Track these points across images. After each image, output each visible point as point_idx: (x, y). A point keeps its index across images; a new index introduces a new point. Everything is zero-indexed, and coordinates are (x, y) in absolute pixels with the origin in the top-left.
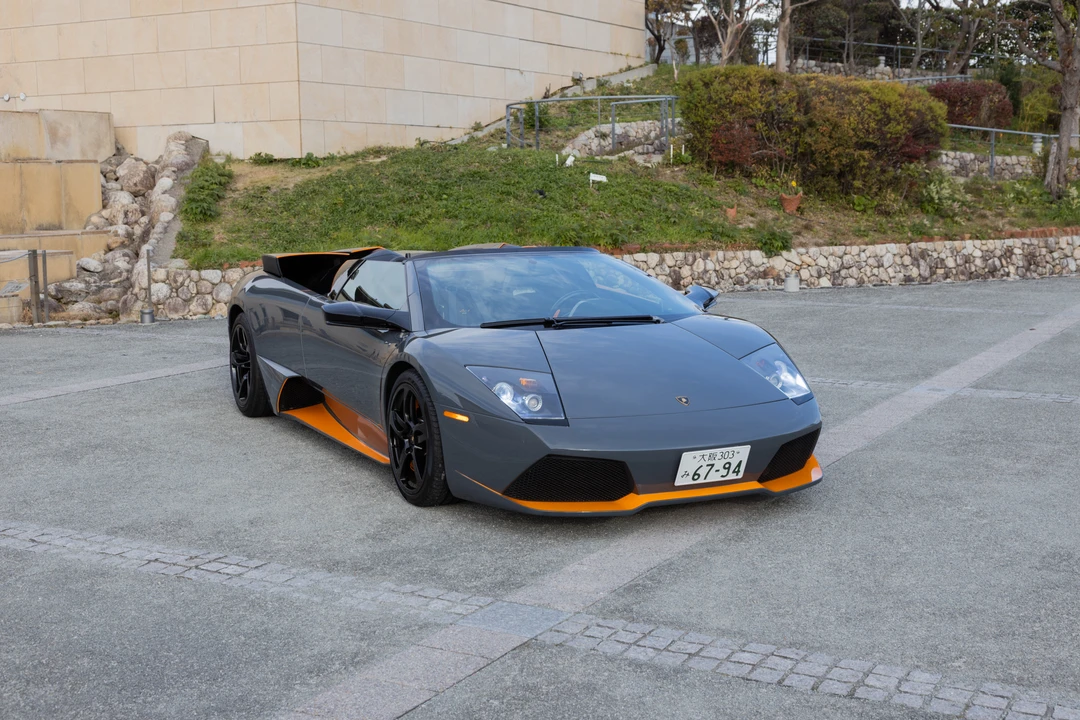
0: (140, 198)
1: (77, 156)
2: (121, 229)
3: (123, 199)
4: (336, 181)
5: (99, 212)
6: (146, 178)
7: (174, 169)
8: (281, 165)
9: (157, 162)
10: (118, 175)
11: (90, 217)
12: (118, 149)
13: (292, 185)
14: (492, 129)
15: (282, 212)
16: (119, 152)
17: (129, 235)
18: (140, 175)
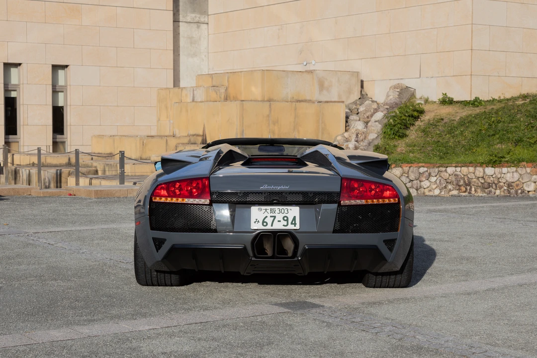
1: (336, 99)
3: (358, 126)
4: (486, 115)
5: (343, 134)
7: (387, 107)
8: (458, 105)
10: (359, 111)
11: (337, 137)
12: (362, 95)
13: (459, 118)
15: (446, 135)
16: (363, 97)
18: (371, 111)
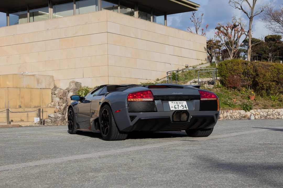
0: (62, 99)
1: (44, 87)
2: (58, 107)
3: (57, 99)
5: (51, 103)
6: (63, 94)
7: (73, 90)
9: (66, 90)
10: (55, 93)
11: (48, 104)
12: (55, 86)
14: (162, 80)
16: (55, 88)
17: (60, 109)
18: (62, 93)
